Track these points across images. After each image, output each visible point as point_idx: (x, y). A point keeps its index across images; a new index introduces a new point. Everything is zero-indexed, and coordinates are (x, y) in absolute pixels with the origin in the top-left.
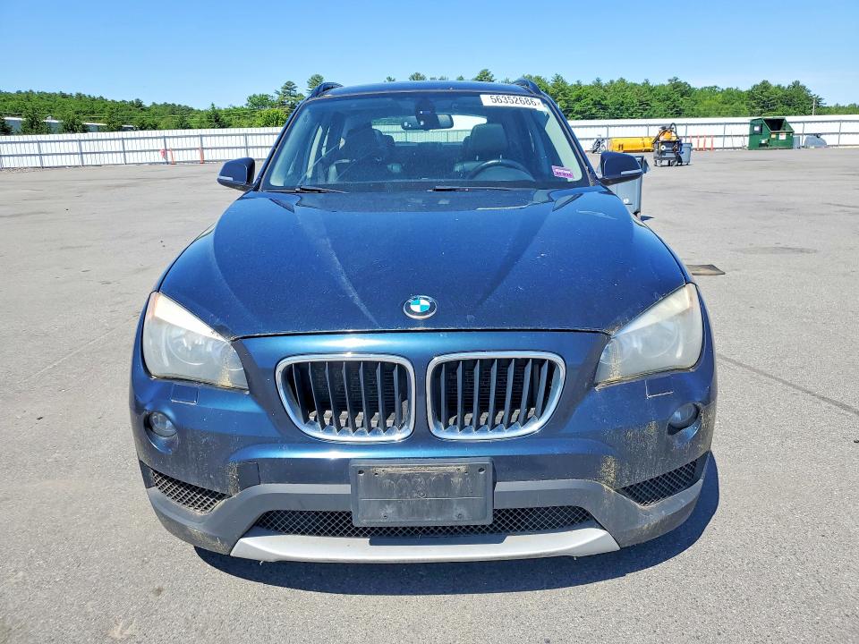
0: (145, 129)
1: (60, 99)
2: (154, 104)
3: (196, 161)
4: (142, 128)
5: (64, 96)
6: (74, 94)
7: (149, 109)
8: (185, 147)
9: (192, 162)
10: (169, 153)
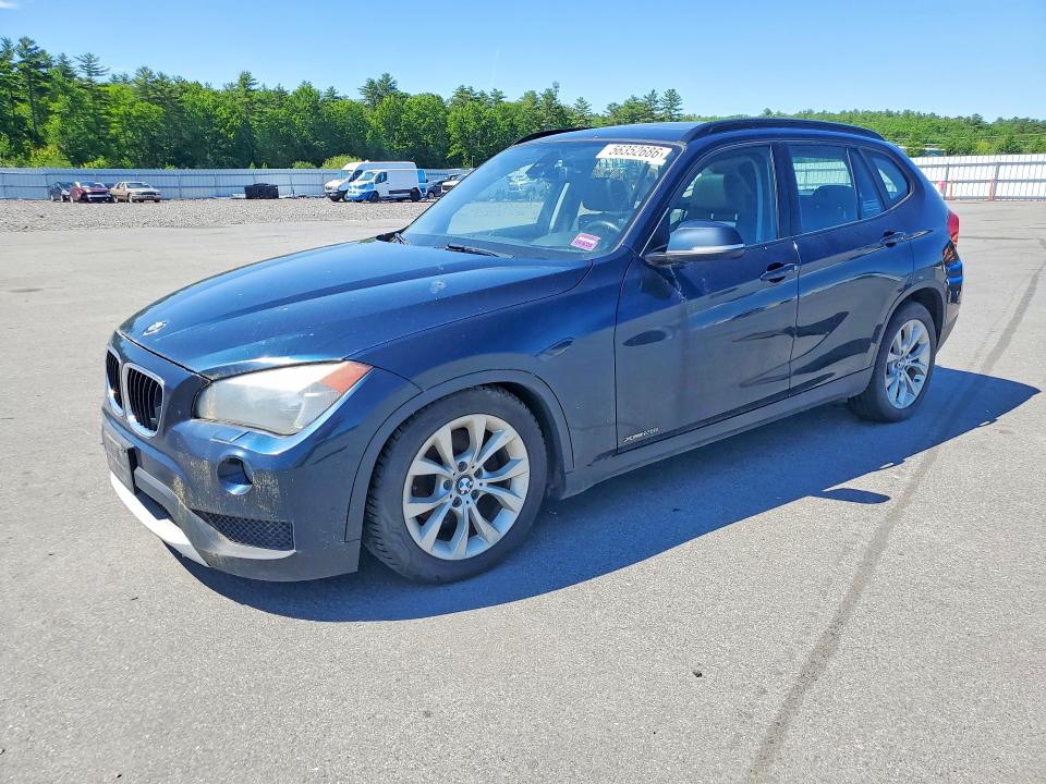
0: (954, 153)
1: (884, 118)
2: (1000, 119)
3: (983, 198)
4: (950, 153)
5: (889, 114)
6: (902, 112)
7: (988, 127)
8: (966, 178)
9: (978, 198)
10: (949, 185)
